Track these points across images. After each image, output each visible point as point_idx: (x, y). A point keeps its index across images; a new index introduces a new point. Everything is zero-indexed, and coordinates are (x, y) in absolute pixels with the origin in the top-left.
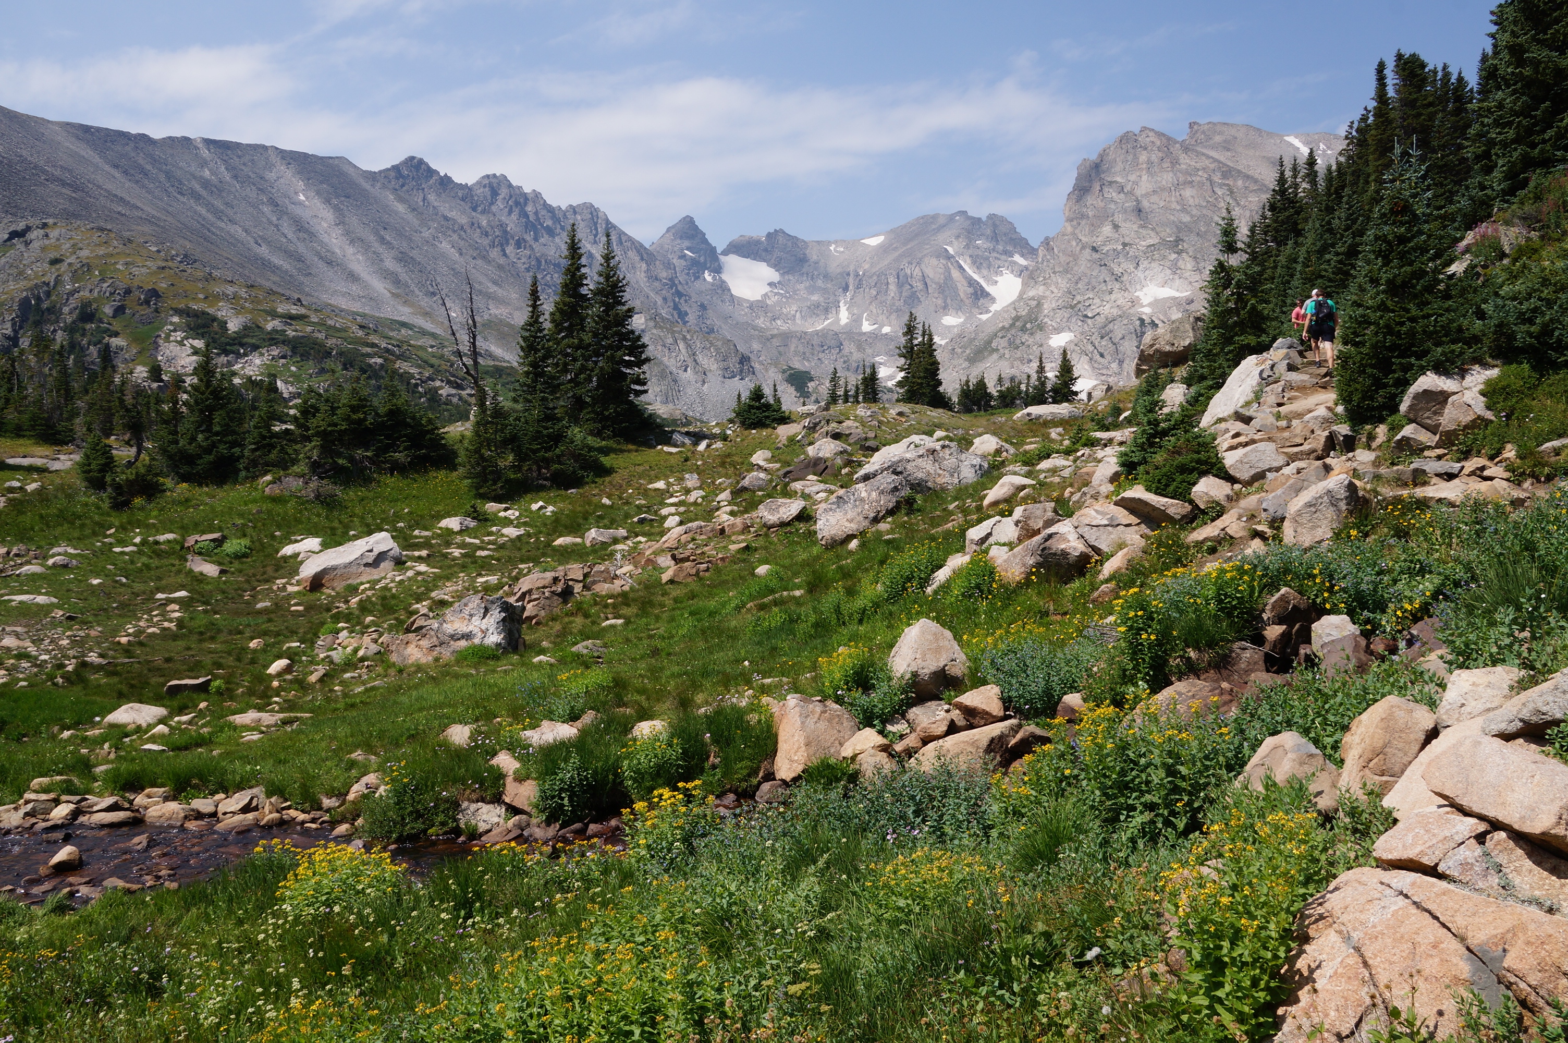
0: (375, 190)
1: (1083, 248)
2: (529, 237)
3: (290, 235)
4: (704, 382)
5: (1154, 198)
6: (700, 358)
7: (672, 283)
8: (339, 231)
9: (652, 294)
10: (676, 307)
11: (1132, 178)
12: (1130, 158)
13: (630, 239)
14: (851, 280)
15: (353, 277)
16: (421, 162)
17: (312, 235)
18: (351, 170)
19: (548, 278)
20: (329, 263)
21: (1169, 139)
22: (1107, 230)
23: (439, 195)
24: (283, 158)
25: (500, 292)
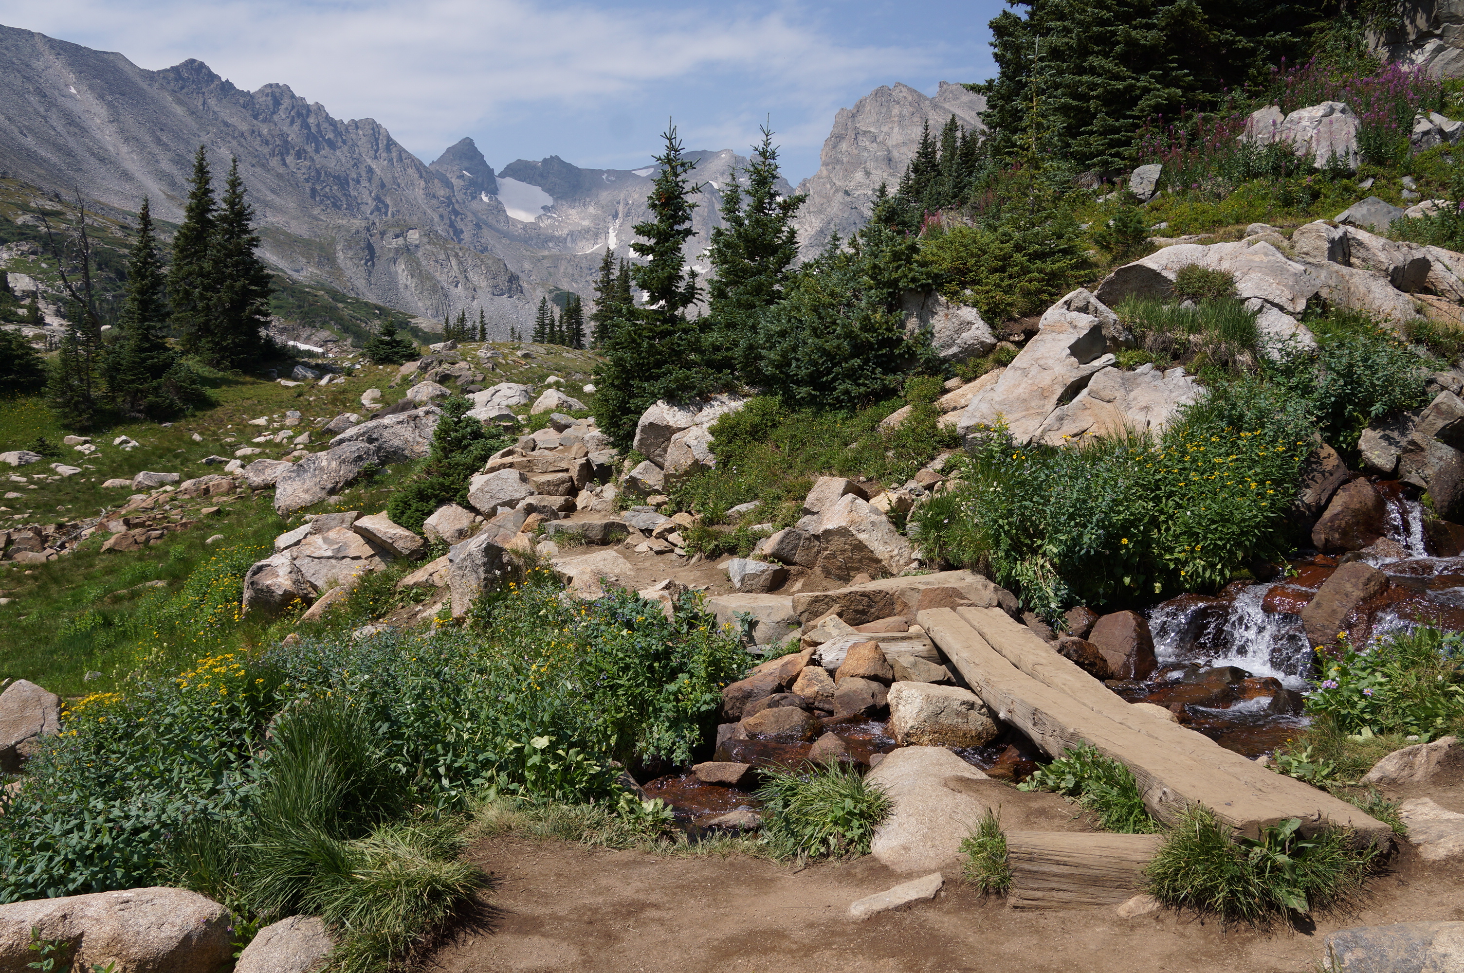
1: (837, 191)
2: (310, 149)
5: (904, 150)
6: (471, 275)
7: (449, 201)
9: (429, 211)
10: (452, 225)
11: (885, 129)
12: (884, 110)
13: (410, 156)
14: (621, 208)
15: (127, 176)
16: (202, 65)
17: (84, 130)
18: (127, 68)
19: (327, 189)
20: (102, 160)
21: (920, 95)
22: (859, 175)
25: (278, 201)
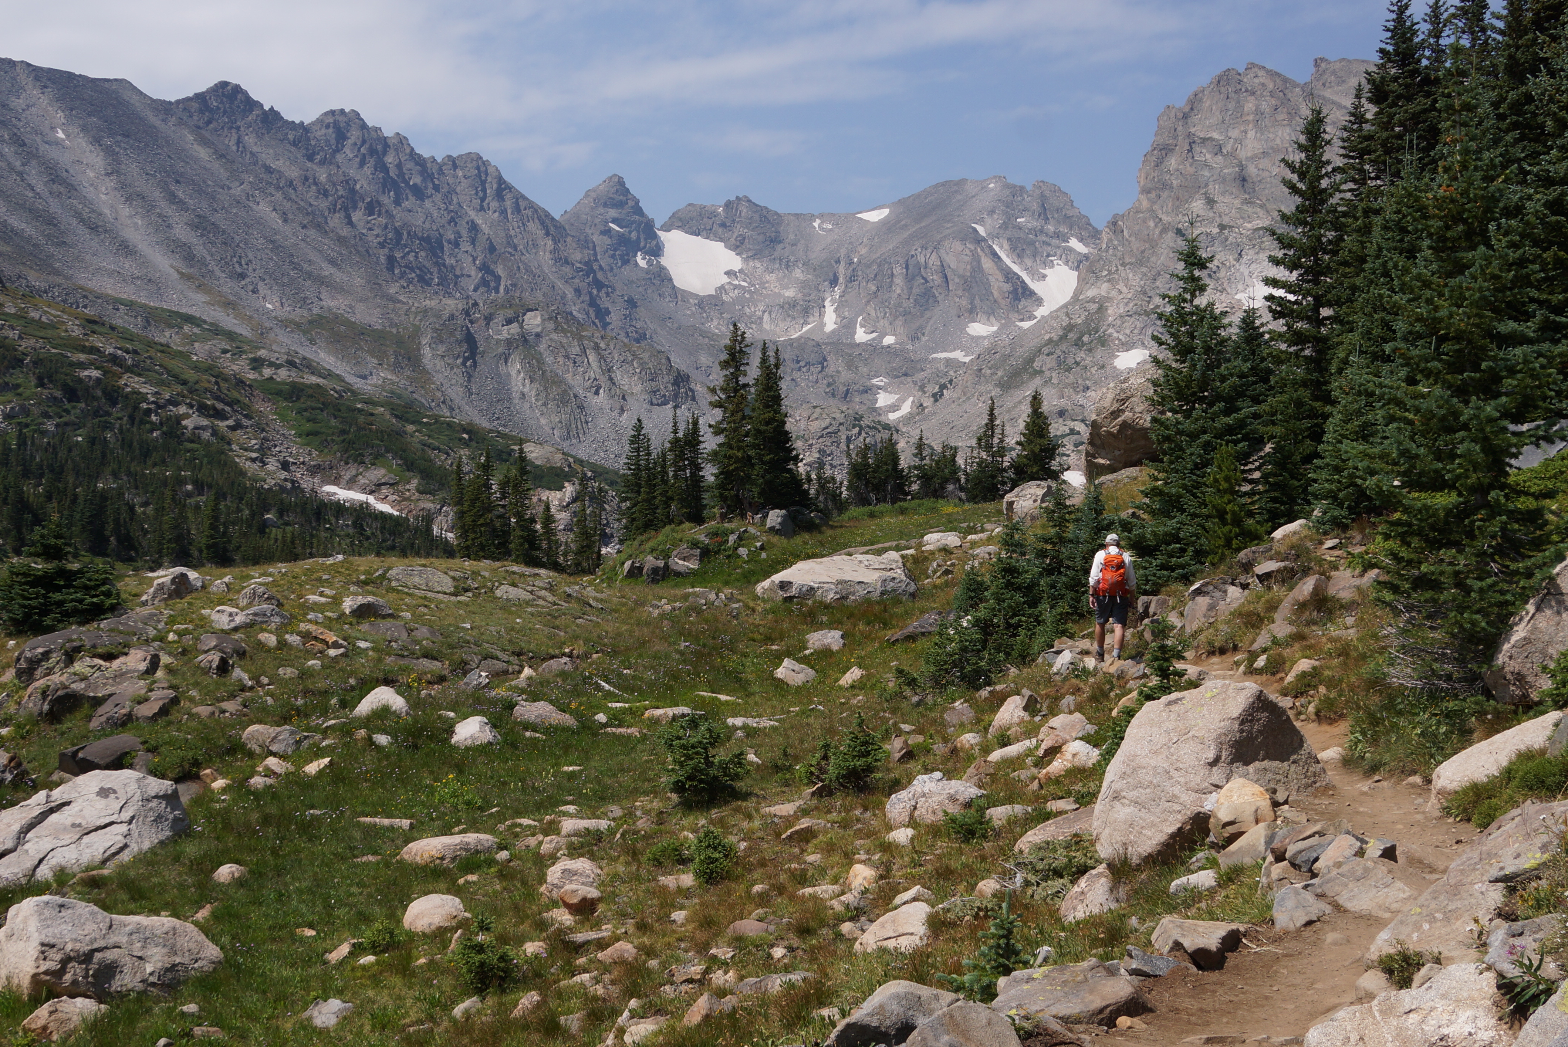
0: (168, 128)
1: (1164, 230)
2: (387, 200)
3: (40, 188)
4: (622, 410)
5: (1264, 163)
6: (618, 375)
7: (588, 268)
8: (110, 183)
9: (559, 284)
10: (593, 303)
11: (1235, 133)
12: (1231, 105)
13: (532, 206)
14: (841, 269)
15: (126, 249)
16: (237, 89)
17: (71, 188)
18: (135, 100)
19: (411, 257)
20: (94, 228)
21: (1286, 80)
22: (1198, 206)
23: (260, 137)
24: (37, 79)
25: (338, 276)
